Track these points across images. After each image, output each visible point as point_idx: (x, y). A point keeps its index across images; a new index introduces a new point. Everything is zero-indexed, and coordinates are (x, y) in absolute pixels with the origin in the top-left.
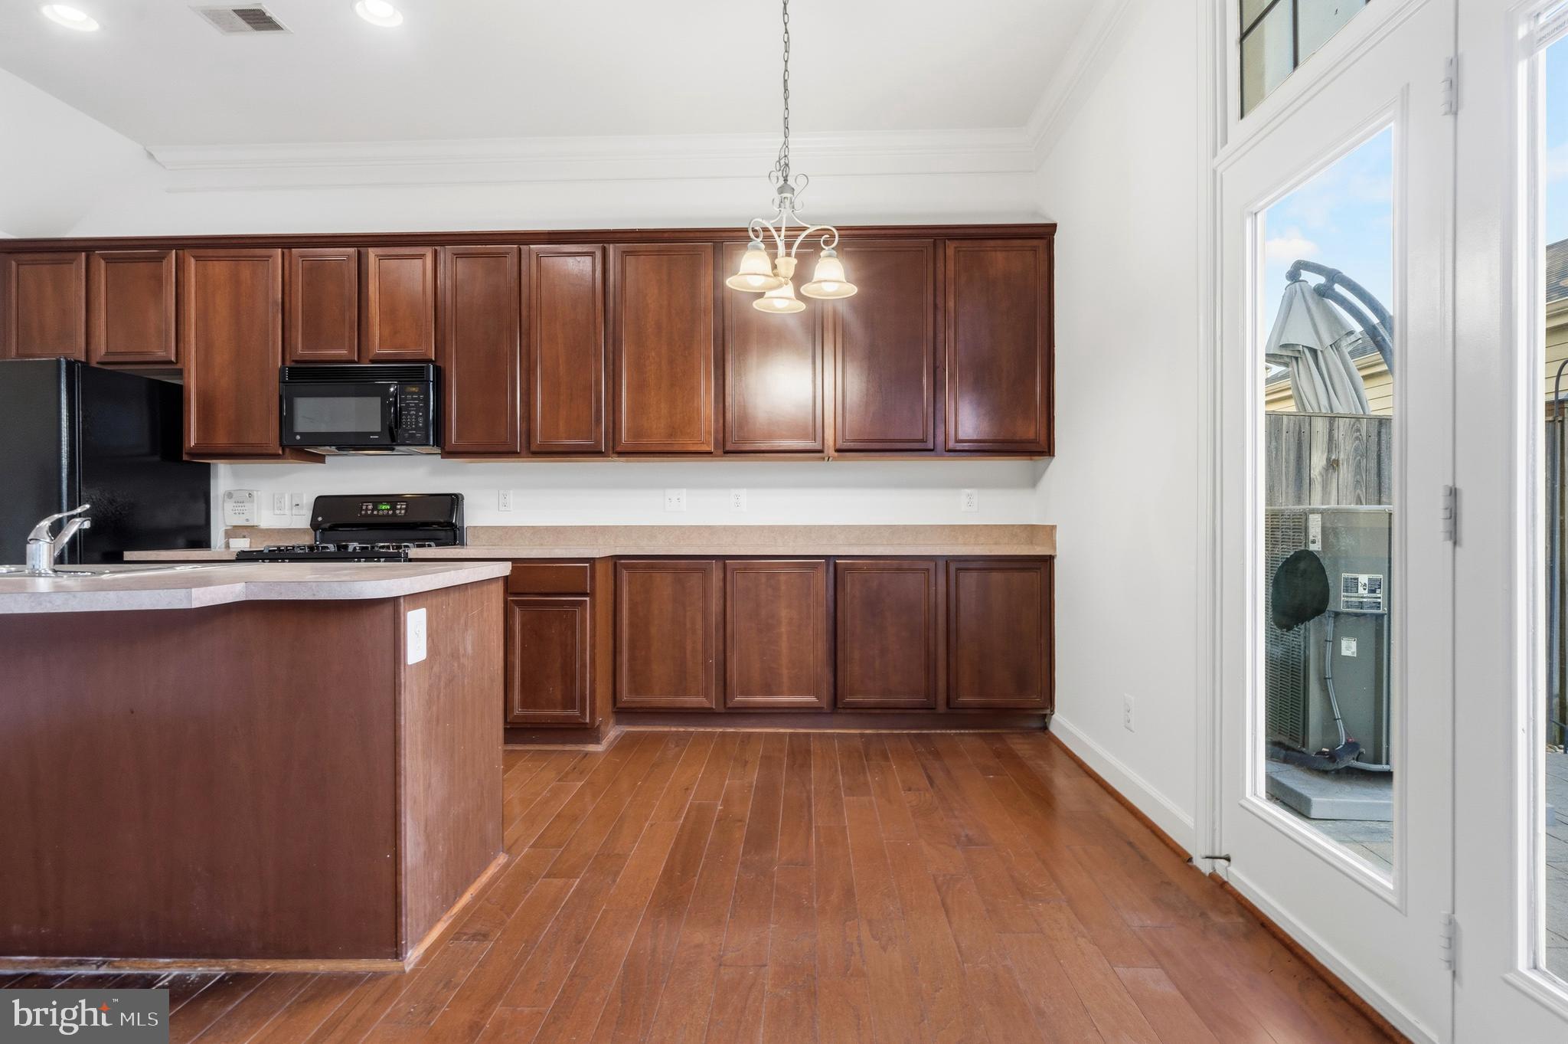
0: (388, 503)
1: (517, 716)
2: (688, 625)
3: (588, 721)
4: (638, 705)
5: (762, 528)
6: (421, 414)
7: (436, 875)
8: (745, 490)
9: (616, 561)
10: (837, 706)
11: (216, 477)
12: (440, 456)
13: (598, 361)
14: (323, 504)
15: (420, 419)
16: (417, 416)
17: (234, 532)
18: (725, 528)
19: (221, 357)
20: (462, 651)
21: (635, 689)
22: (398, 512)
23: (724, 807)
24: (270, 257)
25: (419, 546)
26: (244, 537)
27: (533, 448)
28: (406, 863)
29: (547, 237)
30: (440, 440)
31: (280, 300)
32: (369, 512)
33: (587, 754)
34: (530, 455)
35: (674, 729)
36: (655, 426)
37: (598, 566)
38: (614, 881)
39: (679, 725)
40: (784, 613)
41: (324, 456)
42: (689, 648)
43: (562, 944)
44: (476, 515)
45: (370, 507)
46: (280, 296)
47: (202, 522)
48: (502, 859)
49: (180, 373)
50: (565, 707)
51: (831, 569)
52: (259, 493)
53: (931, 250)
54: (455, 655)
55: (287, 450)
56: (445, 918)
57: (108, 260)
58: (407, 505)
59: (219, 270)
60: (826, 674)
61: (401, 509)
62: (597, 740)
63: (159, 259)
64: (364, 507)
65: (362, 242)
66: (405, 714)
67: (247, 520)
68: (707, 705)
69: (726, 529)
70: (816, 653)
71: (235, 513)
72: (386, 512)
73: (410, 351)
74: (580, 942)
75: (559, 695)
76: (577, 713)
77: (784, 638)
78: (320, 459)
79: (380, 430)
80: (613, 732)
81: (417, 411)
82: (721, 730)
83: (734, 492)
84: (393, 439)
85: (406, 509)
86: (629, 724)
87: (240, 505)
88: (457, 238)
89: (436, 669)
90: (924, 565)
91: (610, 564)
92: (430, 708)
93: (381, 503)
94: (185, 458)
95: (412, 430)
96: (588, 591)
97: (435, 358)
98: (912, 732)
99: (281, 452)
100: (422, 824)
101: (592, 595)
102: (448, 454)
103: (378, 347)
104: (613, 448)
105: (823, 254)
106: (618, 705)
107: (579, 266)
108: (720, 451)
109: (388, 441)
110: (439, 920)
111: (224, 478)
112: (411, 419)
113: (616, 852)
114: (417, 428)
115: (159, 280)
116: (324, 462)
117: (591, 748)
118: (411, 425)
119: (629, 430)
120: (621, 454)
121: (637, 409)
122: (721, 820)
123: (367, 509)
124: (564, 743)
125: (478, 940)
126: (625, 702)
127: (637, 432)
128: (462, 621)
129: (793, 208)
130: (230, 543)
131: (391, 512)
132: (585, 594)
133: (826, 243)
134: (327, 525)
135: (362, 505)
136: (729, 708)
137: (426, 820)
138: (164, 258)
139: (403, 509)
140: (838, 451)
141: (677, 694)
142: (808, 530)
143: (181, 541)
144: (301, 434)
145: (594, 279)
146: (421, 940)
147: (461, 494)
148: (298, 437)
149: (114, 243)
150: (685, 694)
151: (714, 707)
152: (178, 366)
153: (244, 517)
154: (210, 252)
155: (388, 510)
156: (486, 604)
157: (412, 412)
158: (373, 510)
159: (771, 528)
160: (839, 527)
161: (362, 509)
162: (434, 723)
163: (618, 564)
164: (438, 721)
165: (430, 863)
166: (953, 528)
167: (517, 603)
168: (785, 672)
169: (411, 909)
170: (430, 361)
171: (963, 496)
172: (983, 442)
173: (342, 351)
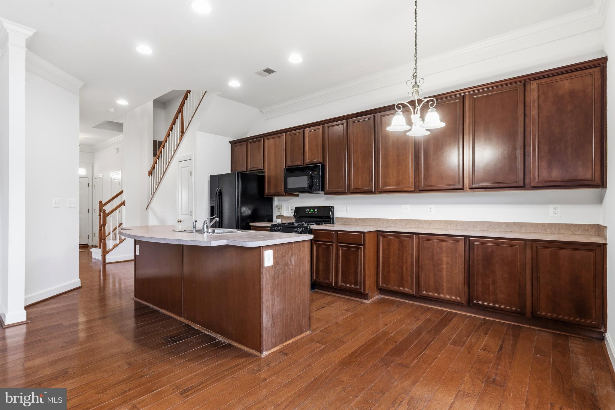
0: (313, 209)
1: (340, 285)
2: (404, 260)
3: (362, 291)
4: (385, 288)
5: (441, 221)
6: (318, 181)
7: (277, 332)
8: (434, 205)
9: (378, 233)
10: (470, 304)
11: (274, 201)
12: (324, 194)
13: (372, 158)
14: (297, 210)
15: (318, 183)
17: (278, 217)
18: (425, 221)
19: (272, 167)
20: (289, 263)
21: (384, 282)
23: (394, 335)
24: (282, 136)
25: (317, 224)
26: (280, 219)
27: (351, 191)
28: (263, 325)
29: (355, 115)
30: (323, 189)
31: (285, 149)
33: (362, 303)
34: (350, 193)
35: (400, 300)
36: (392, 181)
37: (367, 235)
38: (334, 350)
39: (403, 299)
40: (444, 259)
41: (298, 194)
42: (404, 269)
43: (304, 365)
44: (338, 214)
45: (308, 211)
46: (285, 147)
47: (271, 214)
48: (308, 332)
49: (264, 172)
50: (355, 285)
51: (467, 241)
52: (283, 206)
53: (522, 88)
54: (286, 264)
55: (286, 194)
56: (280, 345)
57: (251, 143)
59: (272, 141)
60: (465, 289)
61: (316, 211)
62: (367, 299)
63: (260, 141)
65: (303, 127)
66: (263, 281)
67: (281, 214)
68: (411, 293)
70: (460, 278)
71: (278, 211)
73: (316, 160)
74: (309, 366)
75: (353, 281)
76: (359, 288)
77: (445, 270)
78: (297, 195)
79: (307, 186)
80: (377, 297)
82: (419, 304)
83: (429, 206)
84: (311, 189)
85: (317, 211)
86: (384, 295)
87: (279, 209)
88: (329, 121)
89: (277, 268)
91: (376, 234)
92: (274, 280)
93: (311, 209)
94: (265, 196)
95: (315, 186)
96: (363, 244)
97: (323, 162)
98: (513, 323)
99: (285, 194)
100: (271, 315)
101: (364, 245)
102: (326, 194)
103: (307, 160)
104: (377, 190)
105: (429, 110)
106: (378, 287)
107: (339, 129)
108: (418, 190)
109: (309, 190)
110: (278, 346)
111: (276, 201)
112: (315, 182)
113: (343, 340)
114: (317, 186)
115: (260, 147)
116: (298, 196)
117: (365, 301)
118: (315, 185)
119: (382, 182)
120: (381, 192)
121: (385, 175)
122: (388, 340)
123: (307, 211)
124: (356, 297)
125: (284, 355)
126: (381, 286)
127: (385, 184)
128: (290, 254)
129: (418, 93)
130: (277, 221)
132: (362, 245)
133: (432, 105)
134: (298, 216)
136: (420, 296)
137: (272, 315)
138: (261, 140)
140: (470, 188)
141: (400, 286)
143: (266, 220)
144: (288, 188)
145: (344, 133)
146: (269, 350)
147: (333, 206)
148: (288, 190)
149: (251, 138)
150: (403, 286)
151: (414, 294)
152: (264, 170)
153: (280, 212)
154: (270, 137)
155: (313, 212)
156: (301, 248)
157: (316, 180)
158: (309, 211)
159: (445, 222)
162: (276, 285)
163: (378, 234)
164: (278, 285)
165: (274, 327)
166: (543, 225)
167: (341, 246)
168: (445, 284)
169: (266, 340)
170: (320, 163)
171: (550, 208)
172: (555, 181)
173: (299, 162)
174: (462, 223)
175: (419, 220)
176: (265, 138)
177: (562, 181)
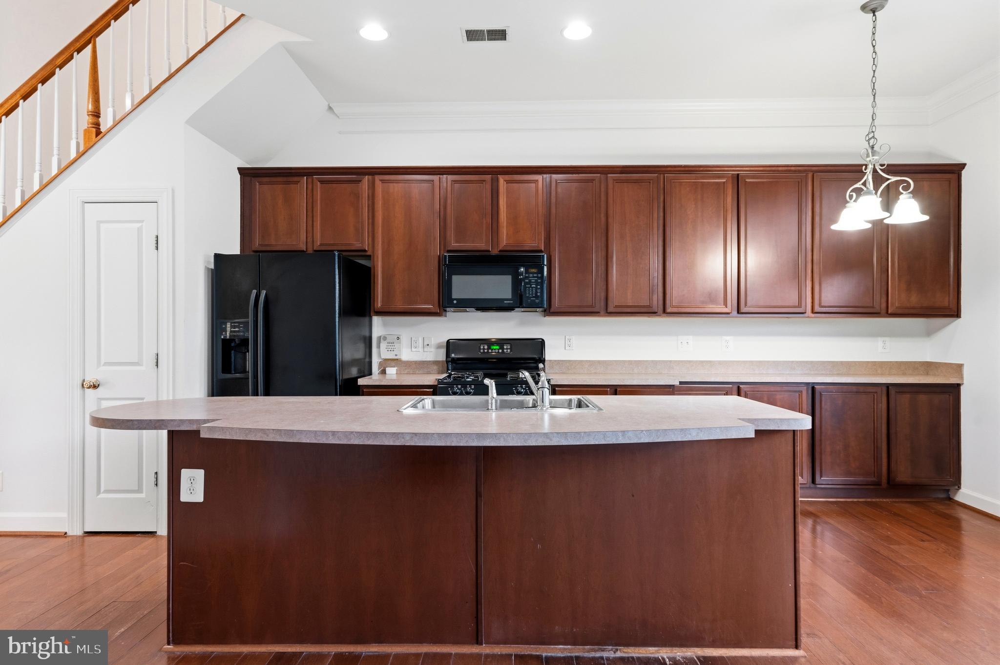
0: (498, 345)
5: (745, 362)
6: (539, 287)
12: (543, 315)
14: (456, 345)
15: (539, 291)
16: (536, 288)
17: (385, 364)
19: (399, 247)
22: (505, 351)
24: (432, 181)
26: (394, 366)
27: (609, 310)
29: (620, 169)
30: (549, 304)
31: (439, 210)
32: (486, 351)
34: (607, 314)
41: (446, 312)
44: (551, 353)
45: (486, 347)
46: (439, 207)
49: (371, 258)
52: (405, 338)
55: (442, 310)
57: (322, 182)
58: (511, 346)
59: (398, 189)
61: (507, 349)
63: (357, 182)
64: (482, 347)
65: (493, 172)
67: (396, 355)
69: (721, 363)
71: (388, 351)
72: (497, 351)
73: (529, 245)
79: (511, 298)
81: (537, 285)
83: (725, 338)
84: (521, 303)
87: (391, 344)
90: (871, 389)
93: (493, 344)
94: (372, 314)
95: (533, 297)
97: (545, 249)
99: (438, 311)
102: (552, 313)
103: (505, 240)
109: (517, 305)
112: (532, 290)
114: (536, 297)
115: (357, 196)
116: (446, 316)
118: (532, 294)
119: (675, 298)
123: (484, 349)
130: (387, 371)
131: (500, 351)
135: (480, 346)
138: (360, 181)
139: (509, 349)
142: (776, 365)
144: (456, 299)
147: (545, 339)
148: (455, 302)
149: (326, 171)
152: (369, 253)
153: (395, 353)
154: (391, 178)
155: (498, 349)
157: (533, 286)
158: (488, 349)
159: (751, 363)
160: (797, 362)
161: (480, 349)
170: (540, 251)
171: (879, 343)
172: (913, 308)
173: (480, 244)
174: (776, 364)
175: (710, 362)
176: (378, 178)
177: (922, 308)
